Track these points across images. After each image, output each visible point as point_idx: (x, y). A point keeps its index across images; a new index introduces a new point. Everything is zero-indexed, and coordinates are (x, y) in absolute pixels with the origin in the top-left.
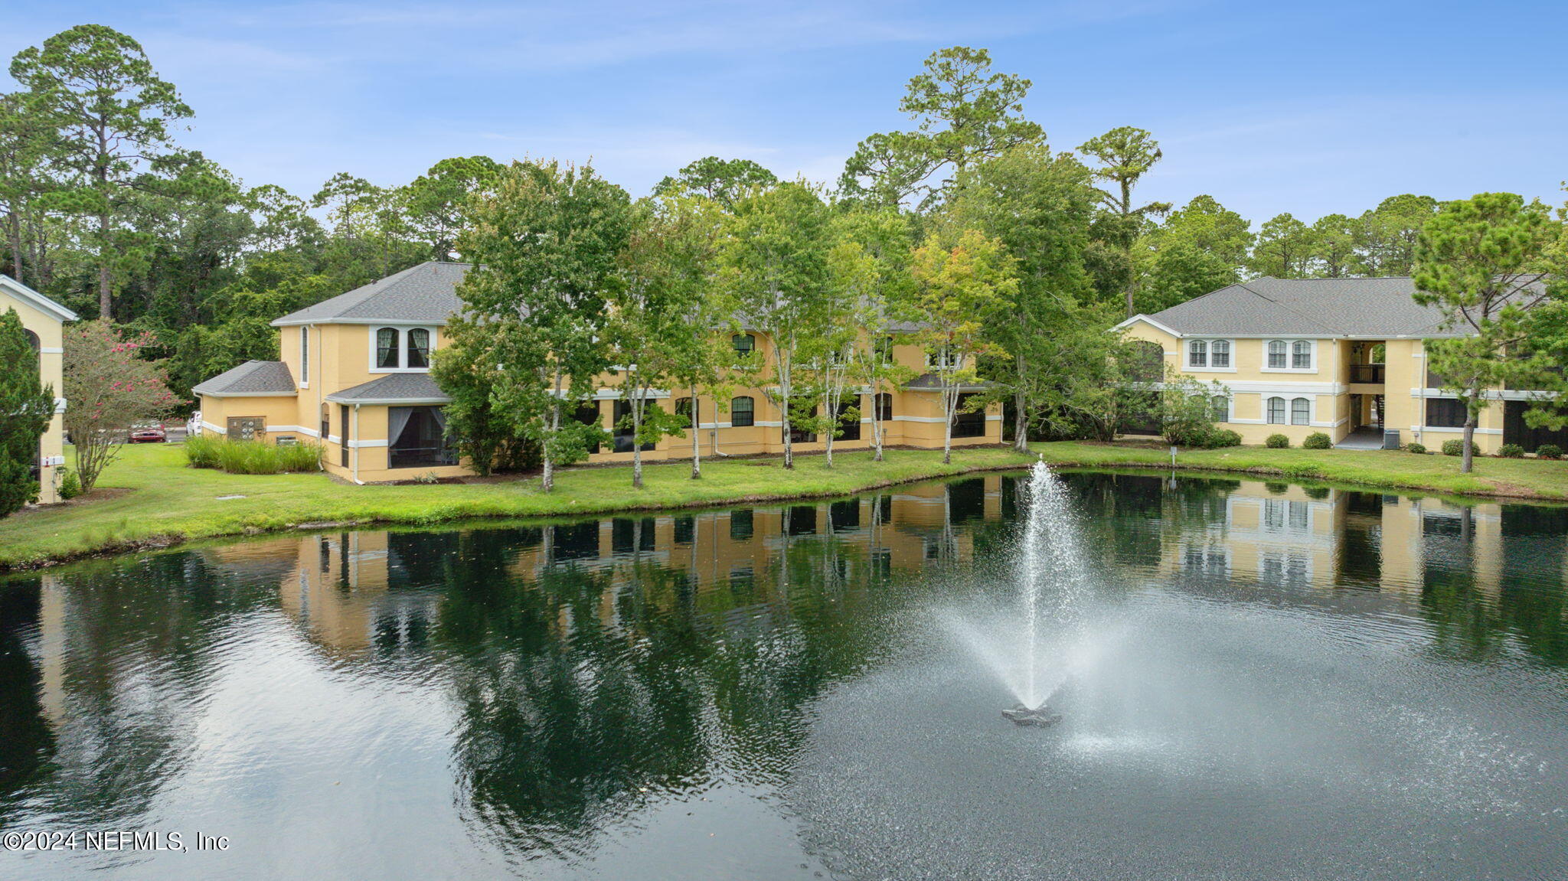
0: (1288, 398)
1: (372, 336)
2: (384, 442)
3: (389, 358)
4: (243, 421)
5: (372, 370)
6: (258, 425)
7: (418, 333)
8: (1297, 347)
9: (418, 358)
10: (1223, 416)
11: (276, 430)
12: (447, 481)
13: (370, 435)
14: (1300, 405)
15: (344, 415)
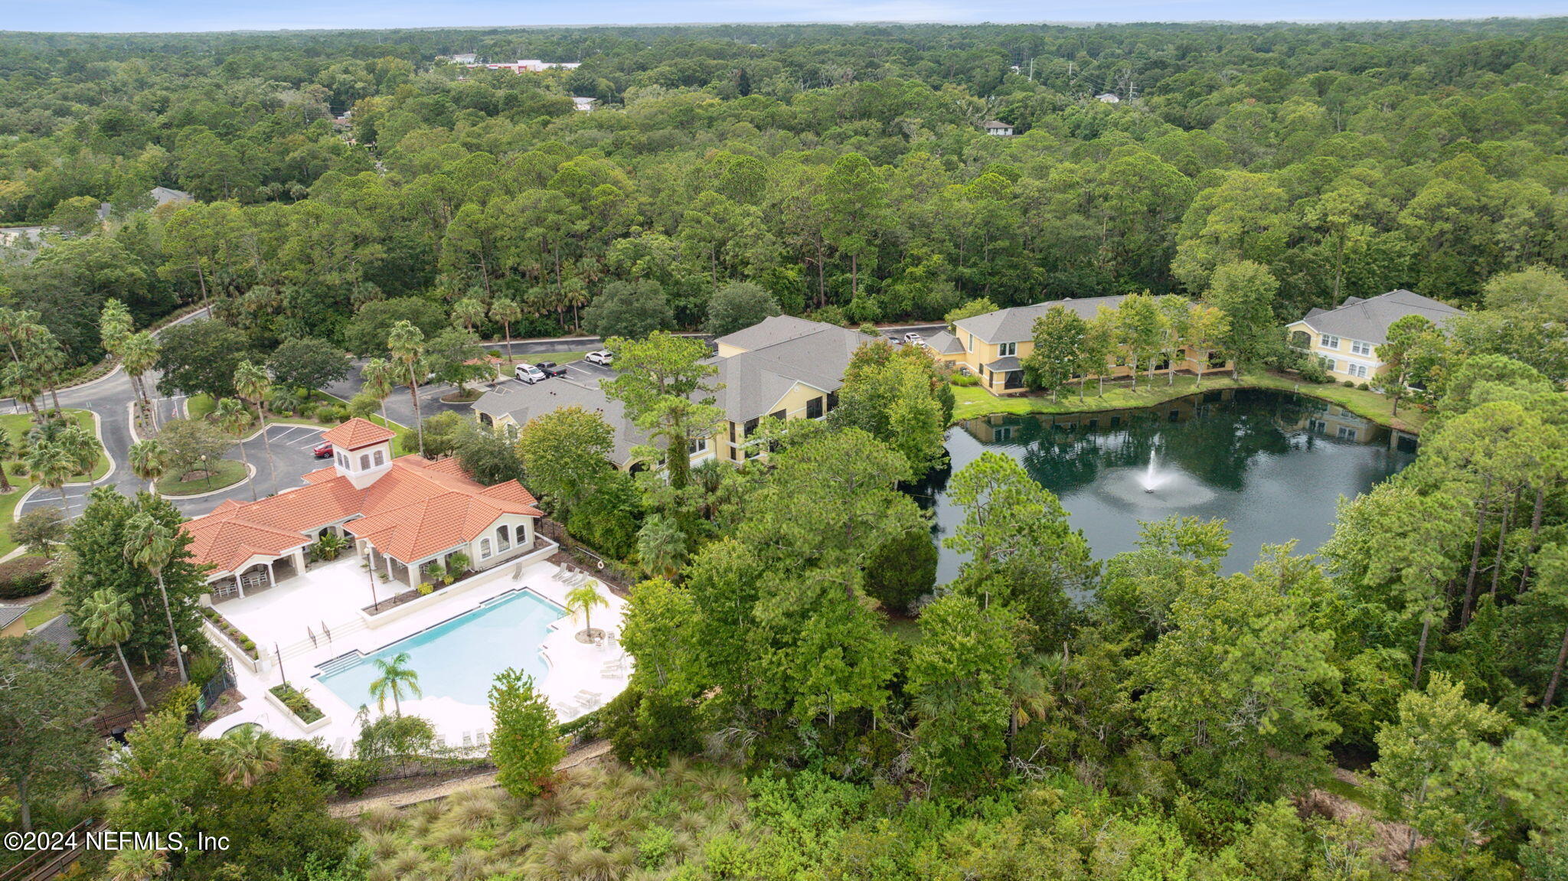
0: (1357, 366)
1: (999, 346)
2: (1004, 383)
3: (1003, 353)
4: (949, 361)
5: (999, 357)
6: (954, 362)
7: (1012, 345)
8: (1364, 345)
9: (1012, 352)
10: (1331, 367)
11: (959, 363)
12: (1022, 395)
13: (1000, 381)
14: (1362, 370)
15: (991, 373)
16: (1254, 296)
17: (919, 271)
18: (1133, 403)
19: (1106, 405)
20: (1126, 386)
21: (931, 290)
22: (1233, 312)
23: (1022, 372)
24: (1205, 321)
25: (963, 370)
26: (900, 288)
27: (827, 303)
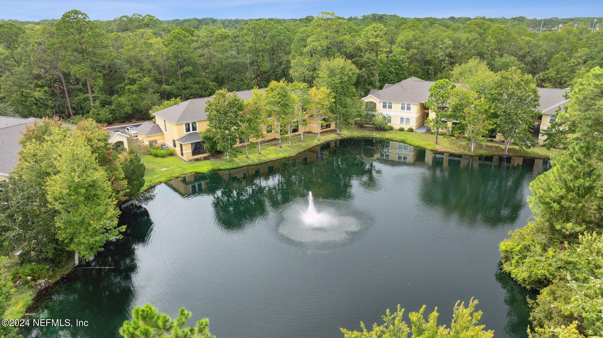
0: (405, 118)
1: (184, 125)
2: (191, 151)
3: (188, 130)
4: (153, 141)
5: (185, 133)
6: (156, 141)
7: (194, 124)
8: (408, 105)
9: (194, 129)
10: (390, 121)
11: (160, 142)
12: (205, 158)
13: (188, 150)
14: (408, 120)
15: (181, 145)
16: (346, 79)
17: (134, 88)
18: (281, 155)
19: (264, 159)
20: (275, 145)
21: (143, 99)
22: (335, 89)
23: (203, 142)
24: (319, 96)
25: (163, 146)
26: (123, 100)
27: (75, 114)
